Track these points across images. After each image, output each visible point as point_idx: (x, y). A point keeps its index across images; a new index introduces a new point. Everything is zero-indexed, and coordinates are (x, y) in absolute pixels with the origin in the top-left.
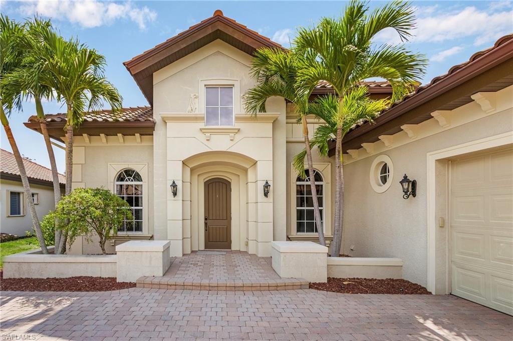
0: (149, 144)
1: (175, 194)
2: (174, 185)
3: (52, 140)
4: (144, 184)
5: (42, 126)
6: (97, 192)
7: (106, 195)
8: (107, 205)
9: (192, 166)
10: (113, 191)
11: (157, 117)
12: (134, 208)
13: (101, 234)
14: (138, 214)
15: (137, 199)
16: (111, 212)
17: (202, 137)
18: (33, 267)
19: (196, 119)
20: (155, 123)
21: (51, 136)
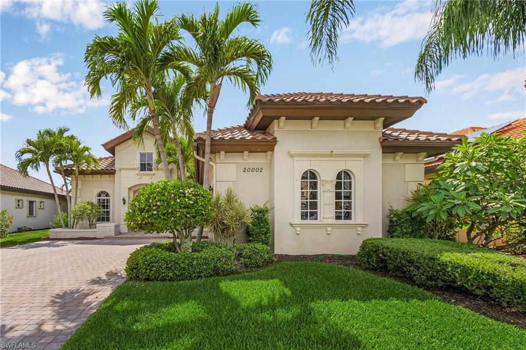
0: (112, 179)
1: (124, 203)
2: (124, 200)
3: (66, 177)
4: (111, 198)
5: (62, 173)
6: (88, 203)
7: (92, 204)
8: (93, 209)
9: (134, 190)
10: (95, 202)
11: (117, 167)
12: (106, 210)
13: (90, 221)
14: (108, 213)
15: (107, 205)
16: (94, 211)
17: (138, 177)
18: (62, 234)
19: (134, 169)
20: (115, 171)
21: (66, 176)
